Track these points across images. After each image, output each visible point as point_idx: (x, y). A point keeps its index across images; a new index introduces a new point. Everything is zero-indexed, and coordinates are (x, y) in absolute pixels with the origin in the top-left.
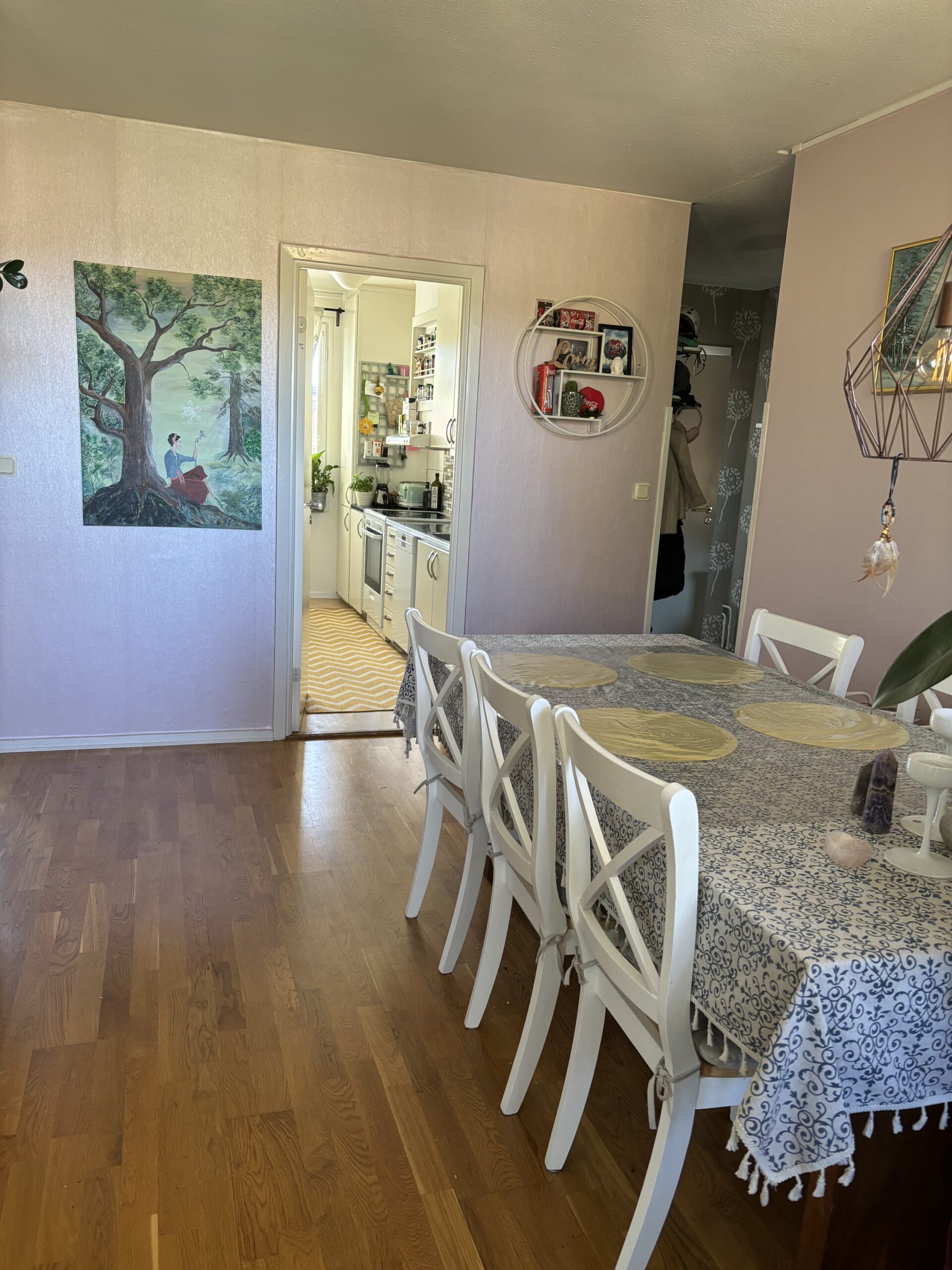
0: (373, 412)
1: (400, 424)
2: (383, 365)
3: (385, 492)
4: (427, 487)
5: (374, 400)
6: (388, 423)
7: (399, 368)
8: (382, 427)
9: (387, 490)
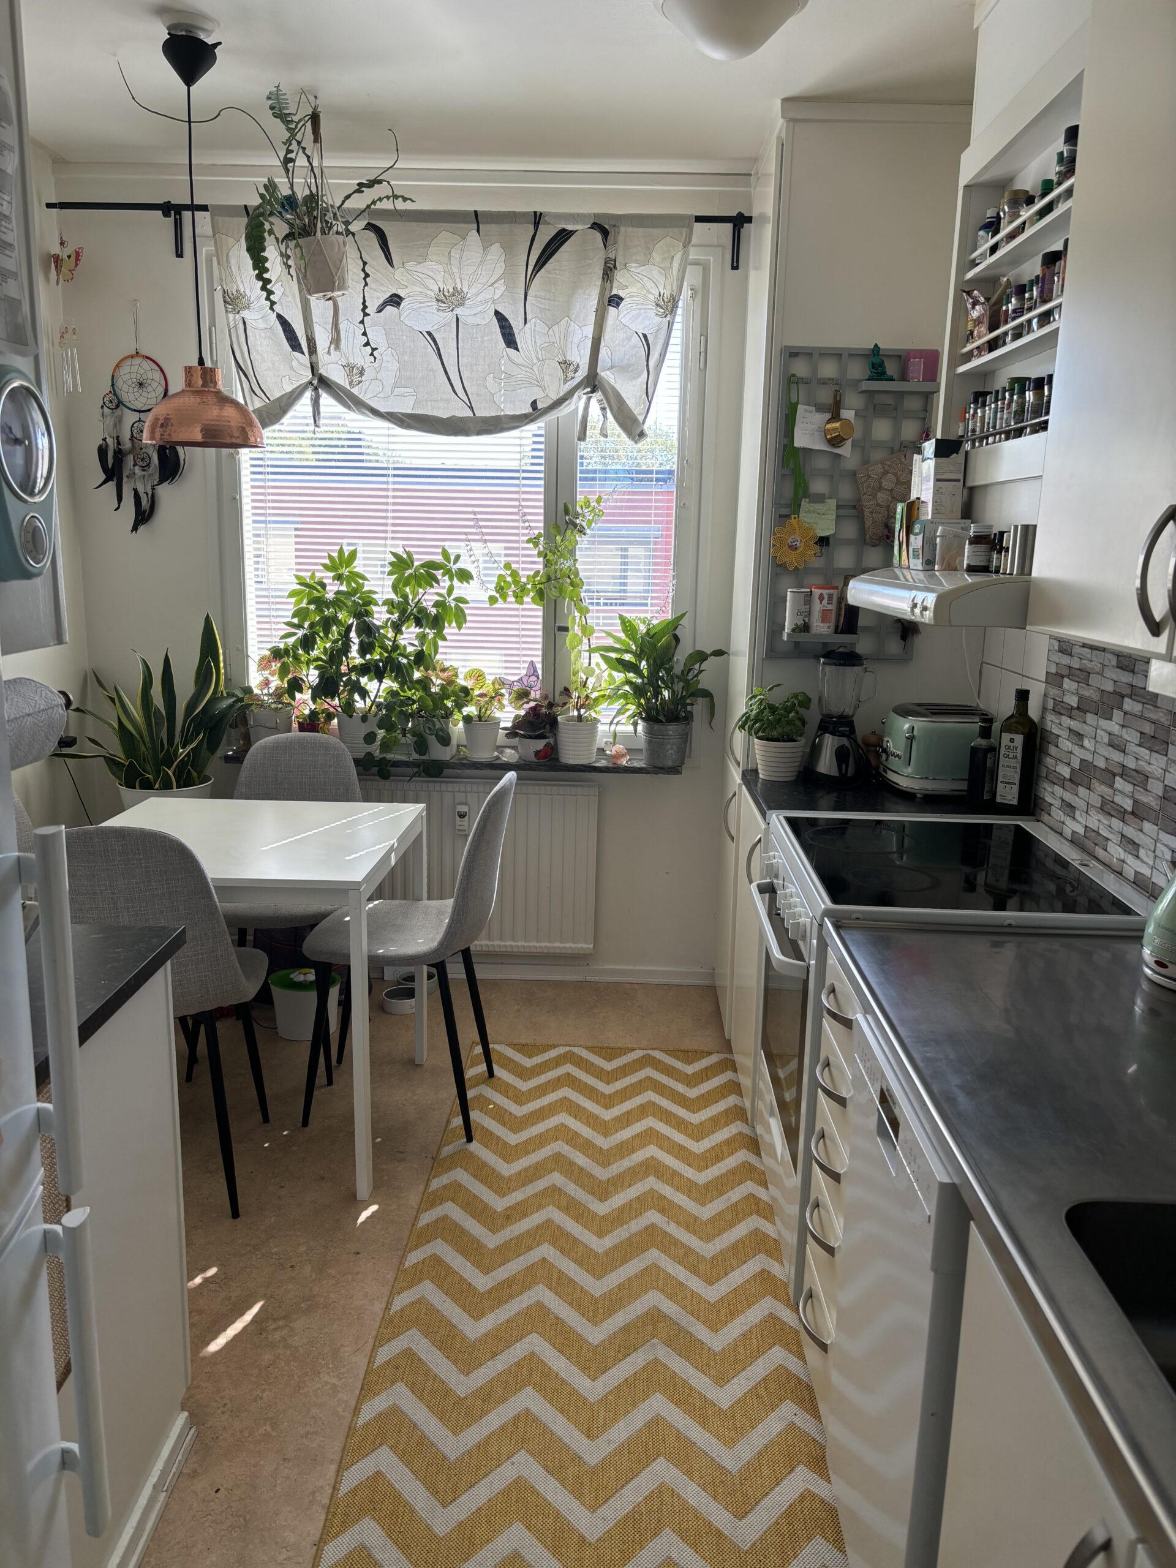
0: (820, 499)
1: (900, 534)
2: (854, 354)
3: (845, 741)
4: (986, 733)
5: (822, 463)
6: (862, 529)
7: (903, 358)
8: (847, 542)
9: (851, 733)
